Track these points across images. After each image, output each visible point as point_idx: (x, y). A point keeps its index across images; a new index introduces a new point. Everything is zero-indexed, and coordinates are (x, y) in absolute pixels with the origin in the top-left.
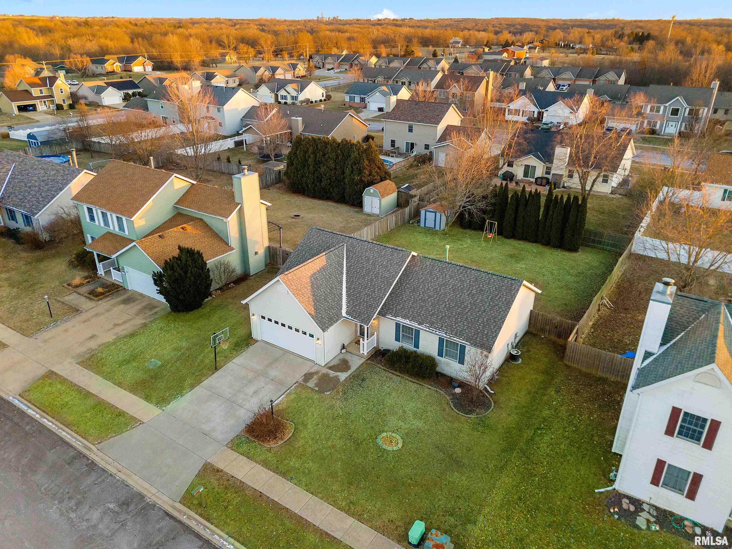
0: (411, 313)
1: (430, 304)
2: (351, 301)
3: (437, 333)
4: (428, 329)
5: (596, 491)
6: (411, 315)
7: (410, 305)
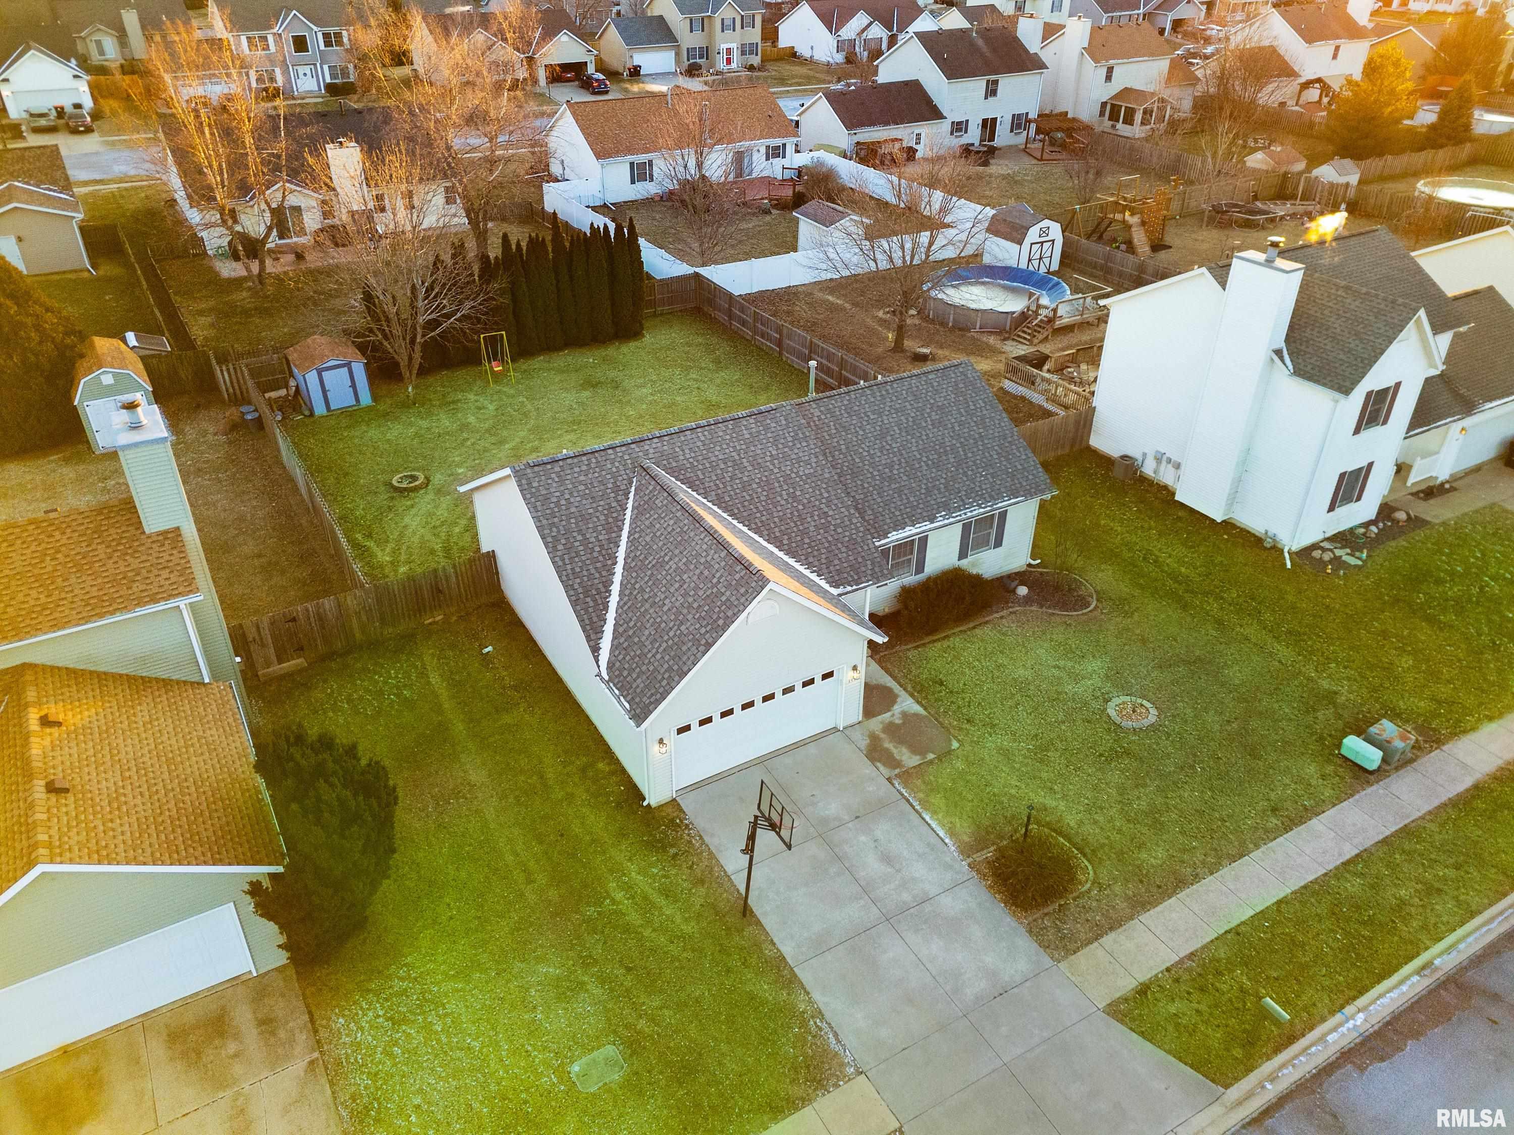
0: (897, 513)
1: (905, 478)
2: (811, 559)
3: (969, 514)
4: (952, 520)
5: (1289, 565)
6: (902, 515)
7: (879, 500)
